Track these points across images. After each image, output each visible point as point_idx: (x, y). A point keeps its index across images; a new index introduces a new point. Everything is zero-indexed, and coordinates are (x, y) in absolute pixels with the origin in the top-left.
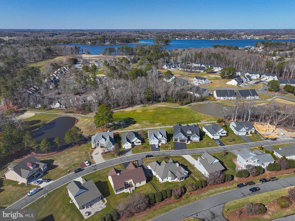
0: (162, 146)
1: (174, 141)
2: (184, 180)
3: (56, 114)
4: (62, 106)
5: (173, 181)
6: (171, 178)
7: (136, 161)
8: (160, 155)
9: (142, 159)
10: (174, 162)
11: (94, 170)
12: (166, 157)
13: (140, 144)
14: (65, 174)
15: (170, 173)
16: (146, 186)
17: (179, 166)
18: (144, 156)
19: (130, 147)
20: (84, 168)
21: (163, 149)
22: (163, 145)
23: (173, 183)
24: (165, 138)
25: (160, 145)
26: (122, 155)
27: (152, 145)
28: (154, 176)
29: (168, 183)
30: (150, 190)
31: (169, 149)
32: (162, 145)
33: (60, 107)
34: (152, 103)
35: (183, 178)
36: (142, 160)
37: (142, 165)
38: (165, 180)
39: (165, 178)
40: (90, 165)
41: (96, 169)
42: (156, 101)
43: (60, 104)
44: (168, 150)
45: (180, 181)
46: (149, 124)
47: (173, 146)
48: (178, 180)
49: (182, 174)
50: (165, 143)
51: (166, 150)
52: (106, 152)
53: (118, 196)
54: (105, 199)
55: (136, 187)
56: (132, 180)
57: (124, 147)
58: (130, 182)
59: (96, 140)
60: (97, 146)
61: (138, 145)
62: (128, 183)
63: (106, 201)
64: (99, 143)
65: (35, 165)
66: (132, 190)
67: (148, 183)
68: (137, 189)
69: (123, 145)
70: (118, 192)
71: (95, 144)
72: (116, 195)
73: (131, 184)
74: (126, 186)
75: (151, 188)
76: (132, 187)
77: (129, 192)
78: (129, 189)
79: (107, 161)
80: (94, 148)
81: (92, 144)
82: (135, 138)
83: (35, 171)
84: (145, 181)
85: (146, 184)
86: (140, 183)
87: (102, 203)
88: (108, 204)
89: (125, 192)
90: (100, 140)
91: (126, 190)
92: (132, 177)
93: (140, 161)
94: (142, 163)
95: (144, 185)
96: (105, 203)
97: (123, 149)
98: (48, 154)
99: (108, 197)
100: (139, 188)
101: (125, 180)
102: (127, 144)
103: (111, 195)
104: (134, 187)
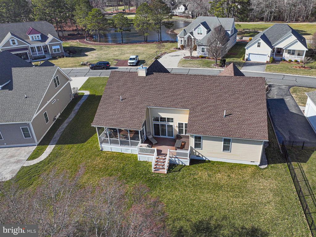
4: (187, 12)
13: (302, 58)
14: (72, 67)
16: (254, 173)
19: (266, 60)
33: (184, 13)
36: (290, 88)
37: (283, 99)
40: (137, 64)
43: (186, 9)
52: (198, 57)
53: (98, 160)
54: (50, 149)
55: (200, 155)
56: (187, 116)
57: (249, 54)
58: (180, 125)
59: (189, 30)
60: (188, 45)
61: (291, 61)
62: (171, 124)
63: (43, 157)
64: (192, 37)
65: (39, 35)
66: (170, 160)
67: (272, 165)
68: (201, 168)
69: (247, 49)
70: (111, 143)
71: (183, 39)
72: (98, 155)
73: (184, 134)
74: (163, 135)
75: (282, 203)
76: (182, 147)
77: (153, 166)
78: (159, 153)
79: (183, 68)
80: (179, 49)
81: (178, 37)
82: (291, 35)
83: (32, 45)
84: (259, 149)
85: (263, 167)
86: (226, 148)
87: (21, 159)
88: (33, 170)
89: (138, 155)
90: (195, 30)
91: (142, 150)
92: (191, 104)
93: (279, 89)
94: (284, 94)
95: (246, 166)
96: (28, 163)
97: (244, 59)
98: (100, 43)
99: (71, 146)
100: (214, 171)
101: (156, 105)
102: (259, 46)
103: (85, 143)
104: (188, 152)
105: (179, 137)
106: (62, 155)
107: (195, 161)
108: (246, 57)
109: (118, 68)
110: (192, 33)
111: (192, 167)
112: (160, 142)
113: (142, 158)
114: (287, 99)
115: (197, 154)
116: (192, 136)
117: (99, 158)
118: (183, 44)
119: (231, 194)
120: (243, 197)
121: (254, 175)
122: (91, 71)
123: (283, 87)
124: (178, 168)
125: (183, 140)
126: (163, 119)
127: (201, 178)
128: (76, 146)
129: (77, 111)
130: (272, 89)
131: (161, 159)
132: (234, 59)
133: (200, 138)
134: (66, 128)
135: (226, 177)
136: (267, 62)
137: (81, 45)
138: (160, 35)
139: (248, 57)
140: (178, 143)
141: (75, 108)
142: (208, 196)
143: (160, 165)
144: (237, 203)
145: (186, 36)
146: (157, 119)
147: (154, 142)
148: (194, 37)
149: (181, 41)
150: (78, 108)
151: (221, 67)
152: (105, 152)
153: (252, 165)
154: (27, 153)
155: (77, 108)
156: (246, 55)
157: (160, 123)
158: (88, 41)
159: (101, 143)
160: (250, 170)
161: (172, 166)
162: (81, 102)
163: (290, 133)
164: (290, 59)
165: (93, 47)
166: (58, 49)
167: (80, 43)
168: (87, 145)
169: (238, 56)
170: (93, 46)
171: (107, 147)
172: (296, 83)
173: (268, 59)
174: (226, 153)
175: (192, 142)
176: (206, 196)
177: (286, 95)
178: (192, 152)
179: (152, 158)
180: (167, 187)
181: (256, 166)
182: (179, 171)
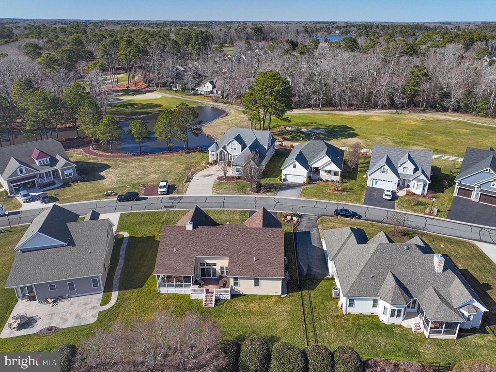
0: (407, 198)
1: (455, 194)
2: (455, 337)
3: (198, 101)
4: (215, 92)
5: (397, 321)
6: (390, 307)
7: (295, 215)
8: (384, 221)
9: (319, 216)
10: (427, 250)
11: (165, 207)
12: (408, 231)
13: (338, 178)
14: (95, 198)
15: (390, 283)
16: (277, 301)
17: (445, 269)
18: (332, 210)
19: (303, 180)
20: (149, 197)
21: (406, 208)
22: (411, 198)
23: (398, 331)
24: (422, 177)
25: (402, 193)
26: (268, 191)
27: (372, 189)
28: (329, 279)
29: (373, 323)
30: (284, 325)
31: (427, 211)
32: (407, 195)
33: (212, 92)
34: (423, 111)
35: (450, 326)
36: (318, 218)
37: (309, 232)
38: (363, 307)
39: (363, 296)
40: (168, 193)
41: (172, 207)
42: (435, 108)
43: (214, 87)
44: (423, 211)
45: (433, 336)
46: (390, 143)
47: (448, 206)
48: (422, 326)
49: (449, 305)
50: (419, 192)
51: (415, 211)
52: (233, 178)
53: (159, 301)
54: (115, 295)
55: (238, 291)
56: (227, 261)
57: (286, 175)
58: (222, 268)
59: (222, 143)
60: (221, 160)
61: (328, 181)
62: (214, 267)
63: (113, 302)
64: (226, 153)
65: (48, 159)
66: (216, 296)
67: (290, 294)
68: (239, 301)
69: (284, 169)
70: (167, 286)
71: (215, 154)
72: (158, 297)
73: (225, 275)
74: (208, 276)
75: (292, 320)
76: (224, 286)
77: (204, 302)
78: (207, 291)
79: (217, 195)
80: (212, 164)
81: (210, 151)
82: (325, 156)
83: (41, 172)
84: (279, 284)
85: (283, 296)
86: (257, 284)
87: (95, 305)
88: (109, 314)
89: (191, 295)
90: (228, 145)
91: (193, 291)
92: (231, 252)
93: (309, 219)
94: (312, 225)
95: (272, 296)
96: (103, 308)
97: (281, 180)
98: (113, 154)
99: (132, 291)
100: (248, 302)
101: (203, 254)
102: (294, 167)
103: (144, 287)
104: (229, 289)
105: (221, 277)
106: (127, 299)
107: (235, 295)
108: (283, 177)
109: (147, 198)
110: (224, 148)
111: (232, 301)
112: (207, 282)
113: (194, 296)
114: (313, 232)
115: (236, 290)
116: (232, 278)
117: (158, 300)
118: (215, 159)
119: (260, 317)
120: (267, 318)
121: (276, 303)
122: (119, 203)
123: (313, 217)
124: (222, 302)
125: (224, 279)
126: (208, 265)
127: (239, 308)
128: (136, 291)
129: (124, 256)
130: (303, 219)
131: (210, 296)
132: (270, 180)
133: (237, 278)
134: (121, 275)
135: (257, 306)
136: (304, 182)
137: (90, 159)
138: (186, 143)
139: (285, 177)
140: (221, 282)
141: (121, 254)
142: (245, 319)
143: (208, 301)
144: (263, 322)
145: (218, 151)
146: (202, 264)
147: (202, 283)
148: (227, 152)
149: (213, 155)
150: (124, 253)
151: (258, 192)
152: (162, 294)
153: (276, 296)
154: (98, 300)
155: (122, 253)
156: (282, 175)
157: (206, 267)
158: (95, 151)
159: (160, 286)
160: (274, 299)
161: (218, 300)
162: (124, 246)
163: (309, 266)
164: (326, 178)
165: (106, 162)
166: (71, 174)
167: (87, 154)
168: (145, 288)
169: (275, 174)
170: (105, 160)
171: (164, 290)
172: (325, 211)
173: (305, 180)
174: (257, 287)
175: (232, 281)
176: (244, 320)
177: (314, 227)
178: (232, 290)
179: (202, 296)
180: (215, 316)
181: (279, 296)
182: (223, 304)
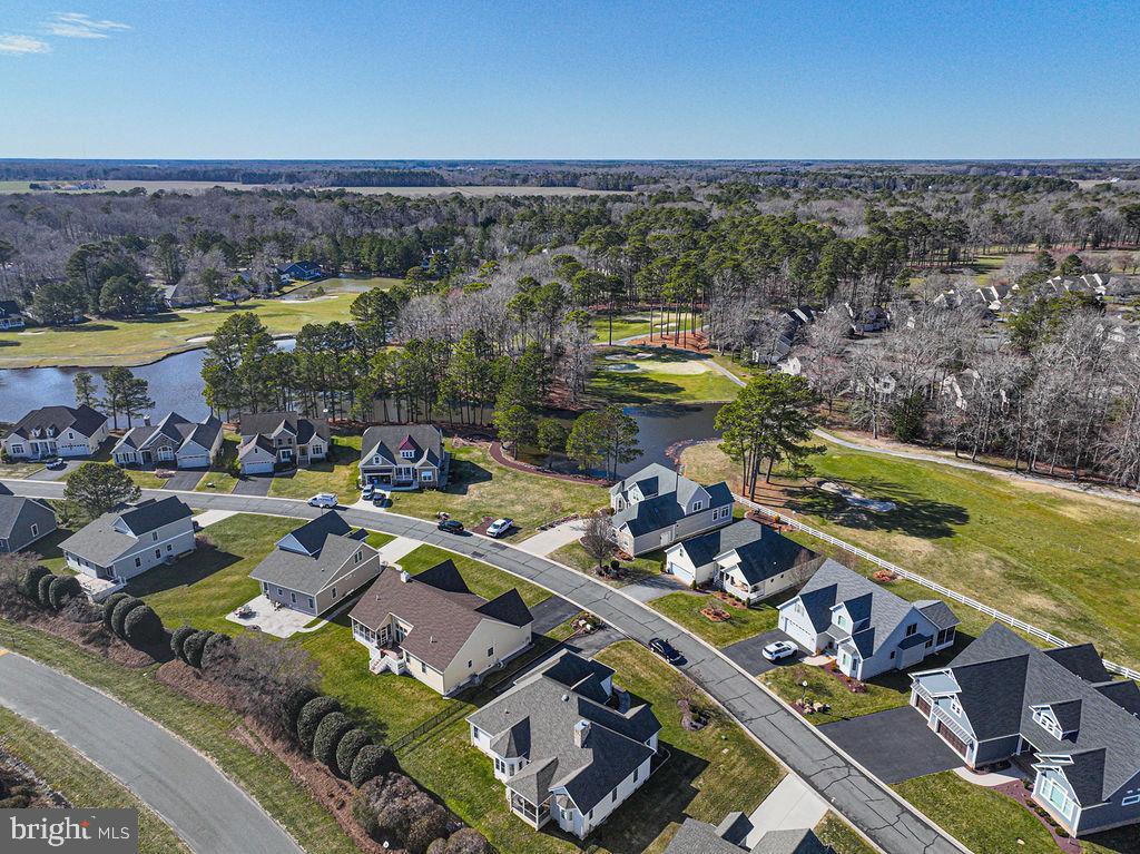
1: (912, 701)
2: (535, 826)
7: (598, 624)
9: (627, 638)
11: (474, 553)
13: (745, 596)
14: (423, 517)
17: (586, 745)
19: (691, 579)
24: (853, 644)
25: (816, 661)
26: (617, 578)
27: (778, 635)
32: (823, 667)
36: (622, 639)
40: (499, 536)
41: (481, 556)
44: (795, 699)
50: (846, 670)
51: (784, 693)
53: (347, 646)
54: (323, 623)
57: (671, 563)
61: (732, 596)
63: (315, 628)
64: (625, 501)
65: (413, 452)
72: (349, 642)
80: (608, 513)
83: (399, 466)
87: (301, 624)
88: (303, 637)
89: (369, 651)
90: (629, 489)
92: (419, 622)
93: (608, 636)
96: (303, 630)
97: (662, 569)
99: (336, 627)
101: (396, 613)
102: (681, 555)
103: (346, 628)
106: (328, 631)
108: (668, 566)
123: (617, 635)
130: (600, 633)
132: (649, 564)
139: (670, 567)
143: (377, 666)
148: (628, 500)
154: (307, 621)
156: (667, 562)
158: (502, 451)
164: (731, 591)
166: (430, 478)
167: (489, 453)
171: (357, 637)
172: (647, 636)
